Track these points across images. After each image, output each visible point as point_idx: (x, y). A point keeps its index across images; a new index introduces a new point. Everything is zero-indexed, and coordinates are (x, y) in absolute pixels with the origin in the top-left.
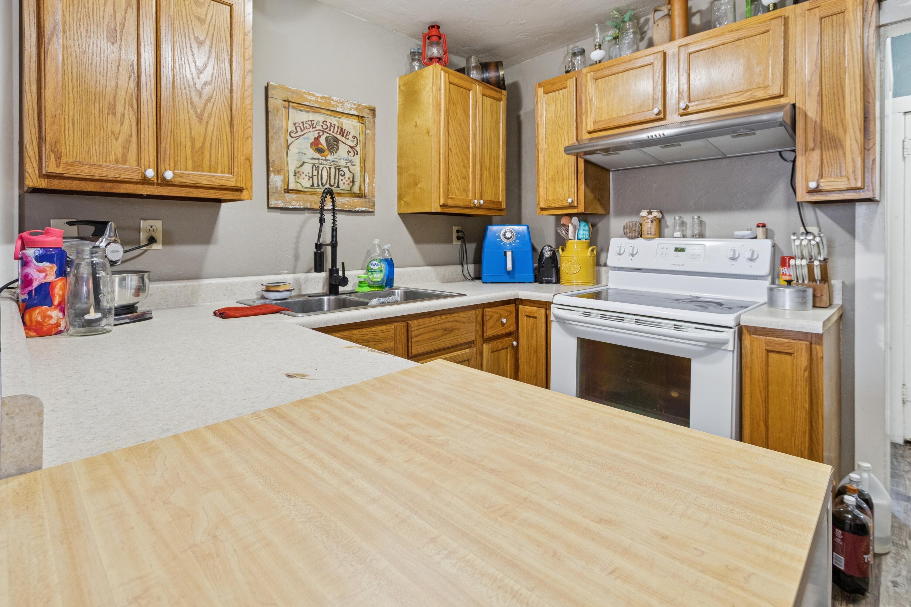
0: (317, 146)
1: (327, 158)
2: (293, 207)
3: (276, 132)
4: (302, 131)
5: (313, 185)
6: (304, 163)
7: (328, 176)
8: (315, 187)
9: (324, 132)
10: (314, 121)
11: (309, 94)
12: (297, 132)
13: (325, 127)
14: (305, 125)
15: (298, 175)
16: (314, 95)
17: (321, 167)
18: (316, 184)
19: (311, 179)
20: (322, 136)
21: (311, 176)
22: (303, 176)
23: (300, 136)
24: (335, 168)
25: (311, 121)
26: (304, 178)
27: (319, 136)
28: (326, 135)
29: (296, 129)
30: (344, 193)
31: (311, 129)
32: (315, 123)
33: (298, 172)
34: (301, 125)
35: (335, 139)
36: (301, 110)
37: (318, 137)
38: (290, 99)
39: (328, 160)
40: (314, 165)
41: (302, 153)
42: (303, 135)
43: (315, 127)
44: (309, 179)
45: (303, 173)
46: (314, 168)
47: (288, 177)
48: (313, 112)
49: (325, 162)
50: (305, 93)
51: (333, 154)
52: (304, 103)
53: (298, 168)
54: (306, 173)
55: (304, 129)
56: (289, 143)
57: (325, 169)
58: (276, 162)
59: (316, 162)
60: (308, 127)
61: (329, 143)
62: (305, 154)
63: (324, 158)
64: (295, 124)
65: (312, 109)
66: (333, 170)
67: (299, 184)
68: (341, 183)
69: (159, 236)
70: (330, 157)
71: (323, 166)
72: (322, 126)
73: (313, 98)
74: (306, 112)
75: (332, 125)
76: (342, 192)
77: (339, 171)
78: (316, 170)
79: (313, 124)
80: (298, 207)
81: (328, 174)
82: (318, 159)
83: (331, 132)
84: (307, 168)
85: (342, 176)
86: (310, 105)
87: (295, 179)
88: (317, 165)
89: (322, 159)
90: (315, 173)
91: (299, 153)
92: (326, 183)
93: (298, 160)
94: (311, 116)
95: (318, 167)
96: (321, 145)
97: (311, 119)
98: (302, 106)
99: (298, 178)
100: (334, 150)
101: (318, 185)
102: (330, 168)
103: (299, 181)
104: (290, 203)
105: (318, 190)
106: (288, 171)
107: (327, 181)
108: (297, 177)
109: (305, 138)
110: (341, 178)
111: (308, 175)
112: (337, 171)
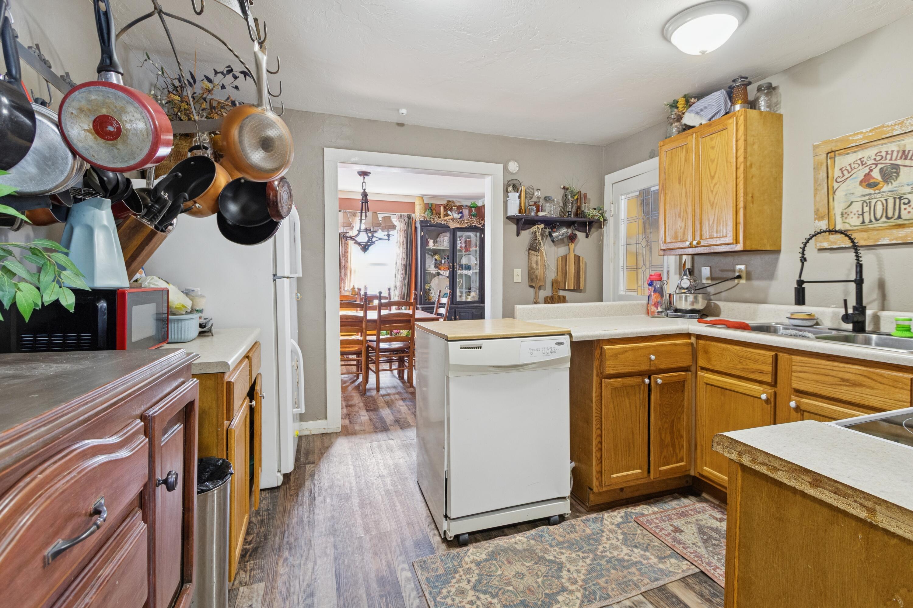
0: (868, 181)
1: (882, 190)
2: (838, 246)
3: (820, 184)
4: (849, 173)
5: (863, 222)
6: (852, 202)
7: (883, 209)
8: (866, 224)
9: (876, 165)
10: (863, 158)
11: (856, 134)
12: (844, 175)
13: (878, 158)
14: (853, 166)
15: (845, 216)
16: (861, 133)
17: (873, 202)
18: (867, 220)
19: (861, 216)
20: (874, 170)
21: (860, 213)
22: (852, 215)
23: (848, 178)
24: (895, 198)
25: (860, 159)
26: (852, 218)
27: (871, 171)
28: (880, 166)
29: (842, 173)
30: (909, 224)
31: (861, 167)
32: (865, 160)
33: (846, 213)
34: (848, 168)
35: (893, 166)
36: (848, 154)
37: (869, 172)
38: (834, 149)
39: (883, 192)
40: (865, 201)
41: (850, 194)
42: (851, 176)
43: (866, 163)
44: (858, 217)
45: (851, 212)
46: (865, 205)
47: (835, 220)
48: (863, 149)
49: (879, 195)
50: (850, 136)
51: (890, 184)
52: (850, 146)
53: (846, 209)
54: (855, 211)
55: (852, 170)
56: (835, 189)
57: (879, 203)
58: (820, 210)
59: (867, 198)
60: (856, 166)
61: (885, 174)
62: (853, 193)
63: (877, 191)
64: (841, 169)
65: (861, 146)
66: (891, 201)
67: (847, 224)
68: (903, 212)
69: (744, 275)
70: (886, 188)
71: (876, 200)
72: (875, 159)
73: (861, 136)
74: (854, 152)
75: (890, 152)
76: (906, 222)
77: (900, 200)
78: (867, 206)
79: (862, 162)
80: (844, 246)
81: (883, 206)
82: (870, 194)
83: (887, 161)
84: (857, 207)
85: (904, 204)
86: (857, 144)
87: (842, 220)
88: (868, 201)
89: (875, 194)
90: (866, 209)
91: (846, 195)
92: (881, 217)
93: (845, 202)
94: (860, 155)
95: (870, 202)
96: (874, 178)
97: (860, 157)
98: (847, 150)
99: (846, 218)
100: (893, 179)
101: (871, 221)
102: (886, 200)
103: (847, 221)
104: (835, 243)
105: (870, 226)
106: (835, 214)
107: (882, 215)
108: (844, 218)
109: (852, 179)
110: (903, 207)
111: (857, 213)
112: (898, 201)
